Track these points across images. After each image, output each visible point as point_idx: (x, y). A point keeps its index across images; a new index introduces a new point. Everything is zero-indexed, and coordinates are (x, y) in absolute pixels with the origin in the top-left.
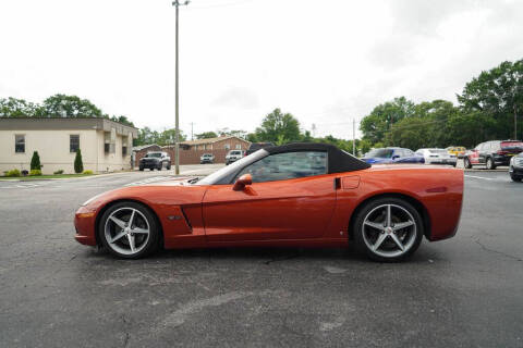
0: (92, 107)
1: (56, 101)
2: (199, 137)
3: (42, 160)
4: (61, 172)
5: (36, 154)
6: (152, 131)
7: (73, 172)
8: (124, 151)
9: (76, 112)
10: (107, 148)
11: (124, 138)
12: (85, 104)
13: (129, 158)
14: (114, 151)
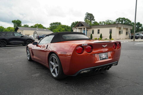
1: (119, 20)
3: (102, 36)
4: (106, 39)
5: (101, 34)
7: (109, 39)
8: (127, 33)
9: (124, 22)
10: (120, 33)
11: (127, 29)
12: (127, 20)
13: (128, 35)
14: (122, 33)
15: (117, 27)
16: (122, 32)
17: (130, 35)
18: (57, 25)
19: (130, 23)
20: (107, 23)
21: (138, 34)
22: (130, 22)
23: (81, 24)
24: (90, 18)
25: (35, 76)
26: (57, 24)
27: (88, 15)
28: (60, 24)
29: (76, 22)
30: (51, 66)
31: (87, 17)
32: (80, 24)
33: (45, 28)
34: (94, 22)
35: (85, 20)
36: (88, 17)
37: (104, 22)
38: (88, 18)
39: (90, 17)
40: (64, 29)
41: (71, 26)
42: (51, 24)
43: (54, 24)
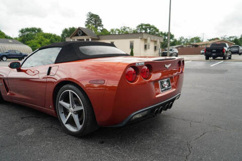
0: (155, 28)
1: (141, 26)
2: (210, 40)
6: (185, 38)
8: (155, 48)
9: (148, 31)
10: (145, 47)
11: (155, 42)
12: (152, 27)
13: (157, 52)
14: (149, 48)
15: (141, 39)
16: (149, 46)
17: (161, 52)
18: (33, 33)
19: (157, 33)
20: (123, 32)
21: (171, 50)
22: (157, 31)
23: (82, 32)
24: (95, 22)
25: (27, 136)
26: (35, 31)
27: (90, 17)
28: (39, 30)
29: (70, 28)
30: (60, 111)
31: (89, 21)
32: (80, 33)
33: (10, 38)
34: (101, 29)
35: (86, 25)
36: (91, 20)
37: (118, 30)
38: (91, 23)
39: (94, 20)
40: (48, 40)
41: (63, 35)
42: (22, 31)
43: (27, 30)
